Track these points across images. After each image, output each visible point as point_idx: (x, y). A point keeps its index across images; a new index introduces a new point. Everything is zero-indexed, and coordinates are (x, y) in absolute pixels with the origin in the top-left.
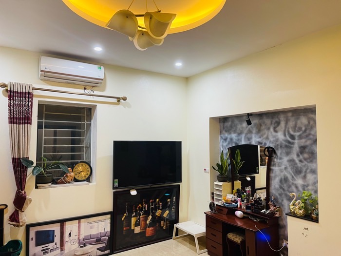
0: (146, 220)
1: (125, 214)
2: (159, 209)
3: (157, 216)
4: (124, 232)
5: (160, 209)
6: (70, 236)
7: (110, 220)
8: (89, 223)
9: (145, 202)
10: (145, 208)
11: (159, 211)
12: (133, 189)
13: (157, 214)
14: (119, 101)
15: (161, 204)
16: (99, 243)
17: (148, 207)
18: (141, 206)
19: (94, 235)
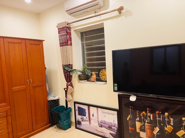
0: (153, 130)
1: (129, 116)
2: (169, 124)
3: (166, 131)
4: (130, 130)
5: (171, 125)
6: (93, 116)
7: (116, 115)
8: (103, 112)
9: (149, 111)
10: (150, 117)
11: (170, 126)
12: (135, 95)
13: (166, 129)
14: (120, 13)
15: (172, 119)
16: (110, 129)
17: (155, 118)
18: (145, 114)
19: (107, 122)
